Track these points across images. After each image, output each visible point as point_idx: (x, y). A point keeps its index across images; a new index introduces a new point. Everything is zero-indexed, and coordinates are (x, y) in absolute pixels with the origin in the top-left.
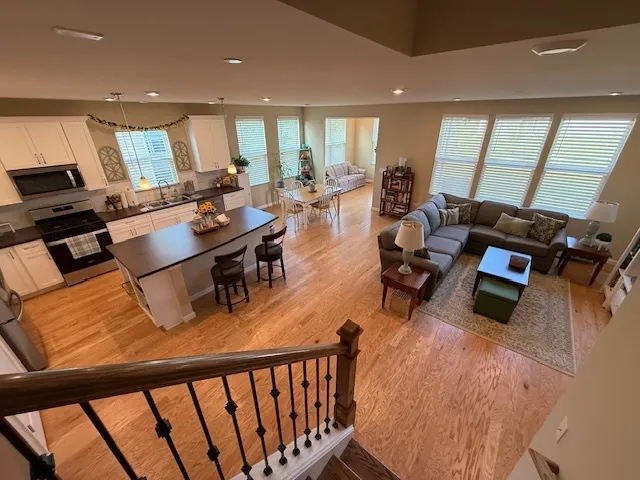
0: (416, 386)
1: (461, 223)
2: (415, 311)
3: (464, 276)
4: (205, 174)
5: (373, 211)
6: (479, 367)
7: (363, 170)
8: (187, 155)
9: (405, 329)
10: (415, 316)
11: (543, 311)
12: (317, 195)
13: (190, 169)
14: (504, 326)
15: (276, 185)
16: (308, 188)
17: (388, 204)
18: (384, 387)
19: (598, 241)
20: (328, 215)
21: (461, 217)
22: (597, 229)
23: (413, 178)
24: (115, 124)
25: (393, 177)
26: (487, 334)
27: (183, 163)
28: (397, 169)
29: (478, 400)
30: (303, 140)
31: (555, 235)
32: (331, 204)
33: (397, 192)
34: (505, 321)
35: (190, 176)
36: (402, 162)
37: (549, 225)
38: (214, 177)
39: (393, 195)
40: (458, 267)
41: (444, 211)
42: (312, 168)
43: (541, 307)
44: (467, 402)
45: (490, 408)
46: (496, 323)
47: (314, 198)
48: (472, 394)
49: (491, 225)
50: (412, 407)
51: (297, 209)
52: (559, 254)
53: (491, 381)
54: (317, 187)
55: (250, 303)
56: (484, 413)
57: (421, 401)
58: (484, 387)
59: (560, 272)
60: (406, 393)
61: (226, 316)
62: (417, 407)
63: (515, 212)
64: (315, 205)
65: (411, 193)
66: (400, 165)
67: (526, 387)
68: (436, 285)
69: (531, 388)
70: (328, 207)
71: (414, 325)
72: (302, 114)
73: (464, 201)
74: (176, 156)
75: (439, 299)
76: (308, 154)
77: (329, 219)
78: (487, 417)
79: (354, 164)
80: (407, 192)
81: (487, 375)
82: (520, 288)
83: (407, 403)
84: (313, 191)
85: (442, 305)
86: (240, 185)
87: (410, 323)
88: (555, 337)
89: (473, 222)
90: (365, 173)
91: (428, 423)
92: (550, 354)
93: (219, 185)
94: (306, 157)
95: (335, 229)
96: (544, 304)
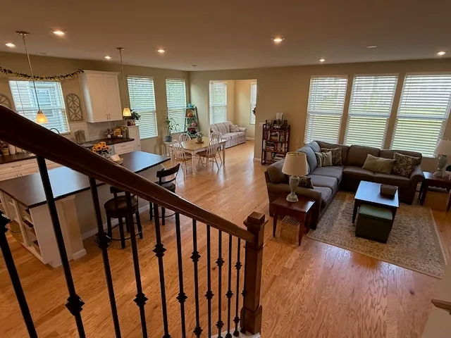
0: (314, 300)
1: (335, 164)
2: (303, 238)
3: (343, 209)
4: (96, 125)
5: (255, 161)
6: (369, 279)
7: (244, 129)
8: (80, 106)
9: (296, 252)
10: (304, 242)
11: (414, 233)
12: (203, 146)
13: (82, 120)
14: (384, 245)
15: (164, 140)
16: (196, 140)
17: (269, 154)
18: (284, 303)
19: (448, 172)
20: (215, 164)
21: (334, 160)
22: (445, 163)
23: (289, 128)
24: (10, 72)
25: (272, 130)
26: (370, 252)
27: (75, 114)
28: (275, 122)
29: (372, 307)
30: (189, 100)
31: (413, 170)
32: (217, 155)
33: (276, 142)
34: (384, 242)
35: (81, 126)
36: (278, 116)
37: (408, 162)
38: (105, 129)
39: (273, 145)
40: (336, 202)
41: (320, 154)
42: (197, 125)
43: (412, 230)
44: (363, 310)
45: (384, 313)
46: (377, 243)
47: (201, 148)
48: (367, 302)
49: (360, 165)
50: (313, 319)
51: (186, 157)
52: (419, 185)
53: (380, 291)
54: (204, 139)
55: (144, 239)
56: (379, 318)
57: (320, 312)
58: (375, 296)
59: (422, 202)
60: (305, 307)
61: (119, 252)
62: (318, 318)
63: (379, 153)
64: (202, 154)
65: (288, 142)
66: (277, 118)
67: (412, 293)
68: (320, 215)
69: (417, 293)
70: (214, 156)
71: (304, 250)
72: (188, 77)
73: (334, 146)
74: (68, 107)
75: (324, 227)
76: (194, 113)
77: (216, 169)
78: (382, 321)
79: (235, 124)
80: (285, 142)
81: (377, 286)
82: (393, 210)
83: (307, 316)
84: (200, 142)
85: (327, 232)
86: (131, 137)
87: (301, 248)
88: (428, 251)
89: (345, 163)
90: (245, 131)
91: (329, 331)
92: (427, 265)
93: (109, 136)
94: (191, 115)
95: (221, 177)
96: (413, 227)
